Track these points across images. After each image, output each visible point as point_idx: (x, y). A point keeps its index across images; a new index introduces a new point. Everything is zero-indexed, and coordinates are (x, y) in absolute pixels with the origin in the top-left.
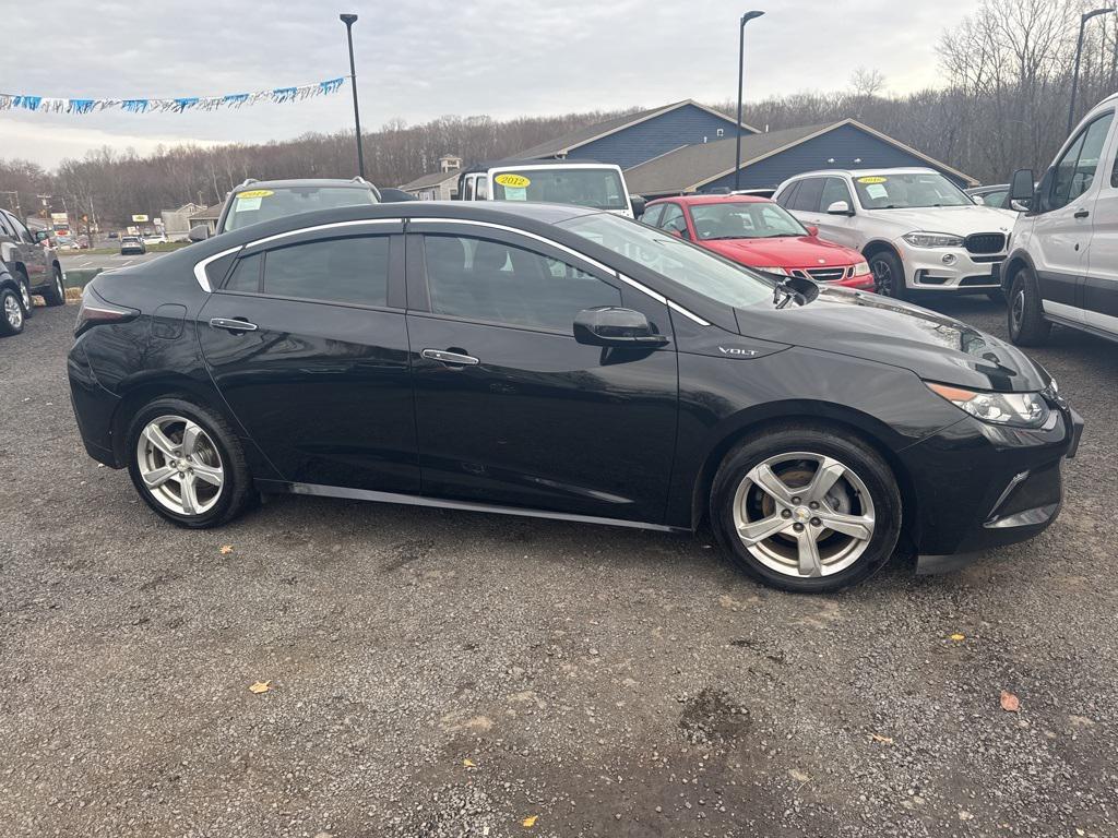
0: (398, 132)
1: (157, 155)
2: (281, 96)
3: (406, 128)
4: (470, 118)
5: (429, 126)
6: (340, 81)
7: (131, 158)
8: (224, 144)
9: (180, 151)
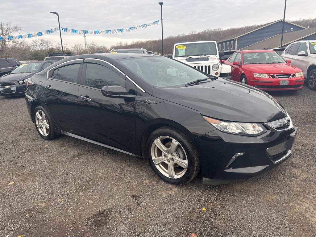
0: (194, 34)
1: (132, 44)
2: (143, 26)
3: (196, 33)
4: (215, 29)
5: (203, 32)
6: (158, 21)
7: (127, 45)
8: (148, 40)
9: (137, 42)
